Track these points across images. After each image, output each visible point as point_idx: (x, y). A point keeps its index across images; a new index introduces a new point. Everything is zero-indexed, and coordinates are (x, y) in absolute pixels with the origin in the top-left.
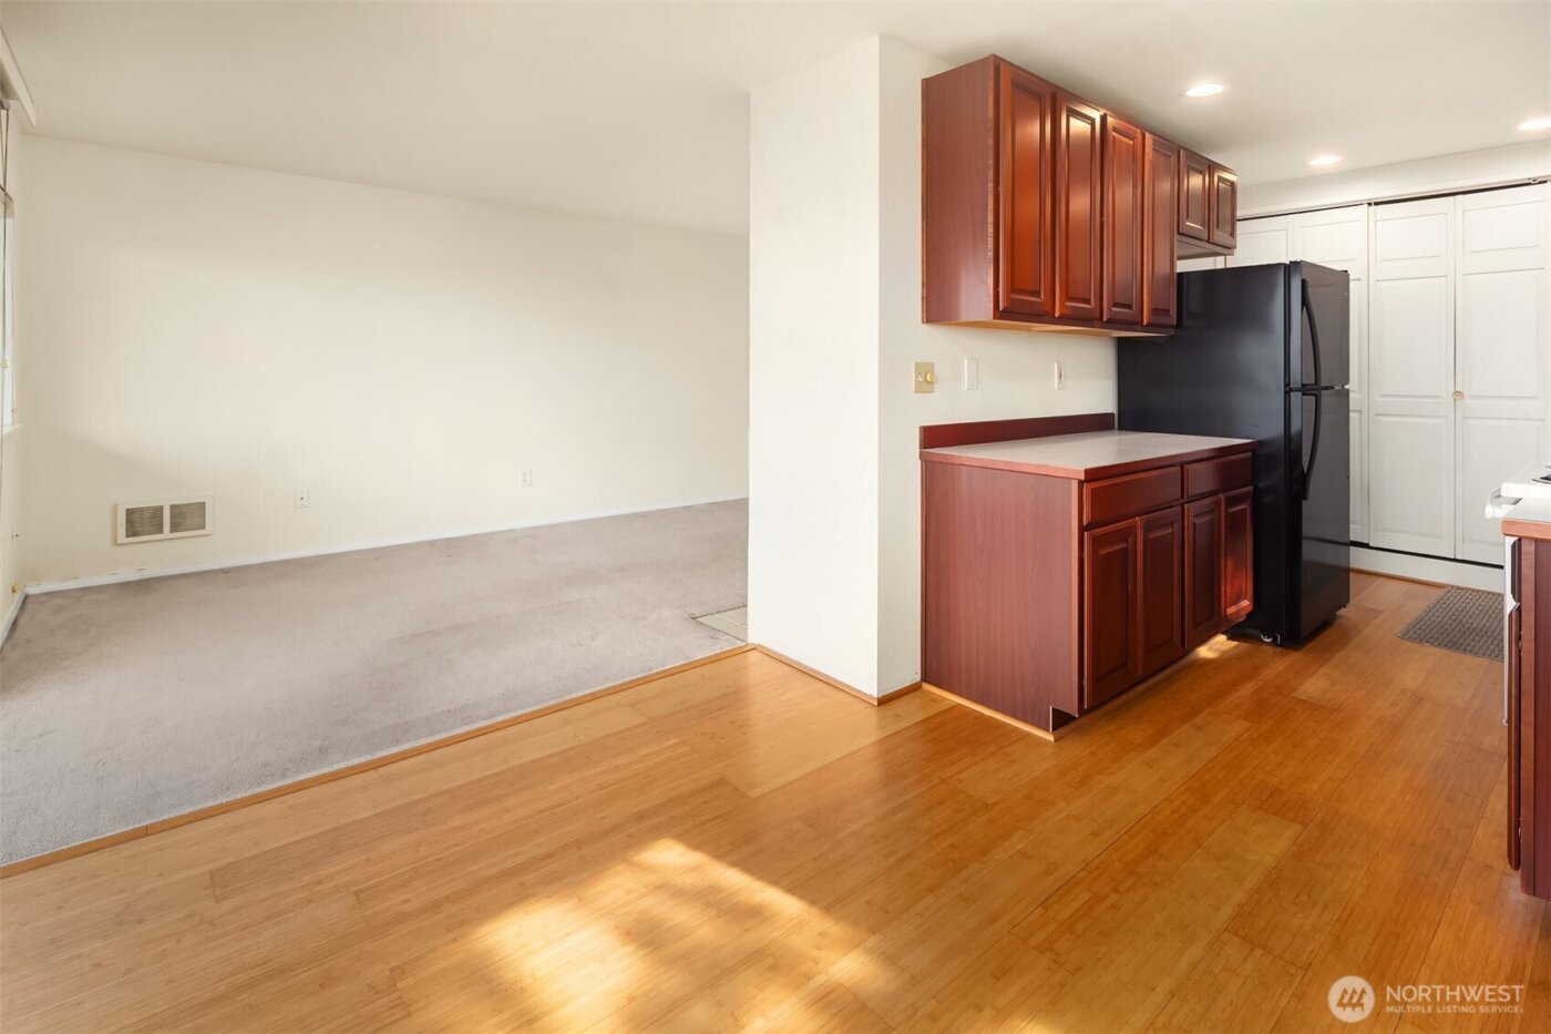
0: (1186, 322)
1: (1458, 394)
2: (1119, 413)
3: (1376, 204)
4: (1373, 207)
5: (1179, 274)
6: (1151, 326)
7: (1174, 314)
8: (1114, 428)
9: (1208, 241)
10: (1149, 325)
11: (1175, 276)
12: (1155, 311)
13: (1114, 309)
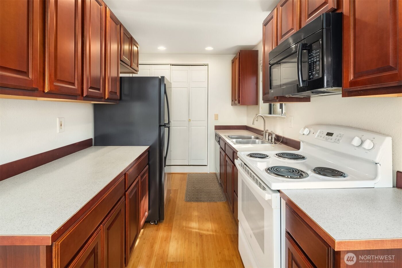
0: (123, 98)
1: (190, 120)
2: (95, 138)
3: (172, 65)
4: (171, 66)
5: (120, 77)
6: (109, 100)
7: (118, 94)
8: (92, 146)
9: (130, 67)
10: (108, 99)
11: (119, 78)
12: (111, 93)
13: (90, 90)
